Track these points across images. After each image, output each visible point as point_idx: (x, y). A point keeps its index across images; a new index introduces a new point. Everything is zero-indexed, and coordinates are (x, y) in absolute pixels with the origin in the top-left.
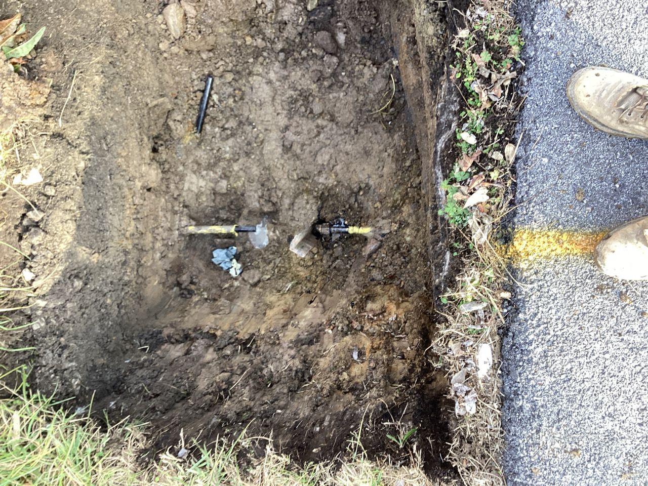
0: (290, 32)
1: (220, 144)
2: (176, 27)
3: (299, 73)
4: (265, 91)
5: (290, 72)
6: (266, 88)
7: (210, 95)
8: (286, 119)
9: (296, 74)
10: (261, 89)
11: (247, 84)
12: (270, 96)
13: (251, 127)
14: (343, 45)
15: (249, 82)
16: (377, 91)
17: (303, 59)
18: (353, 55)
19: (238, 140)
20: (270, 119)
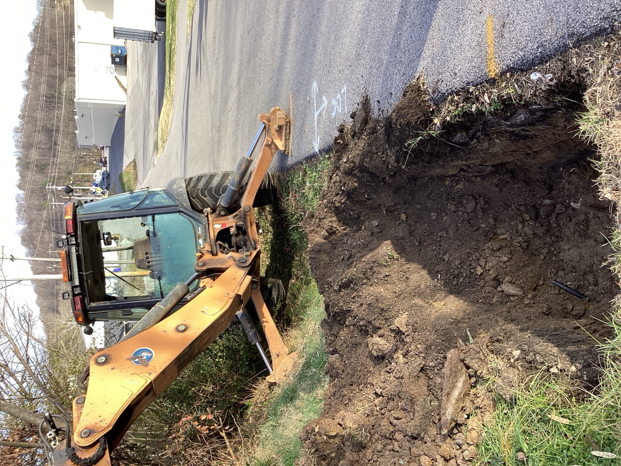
0: (540, 231)
1: (600, 287)
2: (516, 290)
3: (567, 230)
4: (573, 252)
5: (565, 235)
6: (571, 251)
7: (566, 286)
8: (590, 240)
9: (568, 232)
10: (572, 255)
11: (568, 263)
12: (577, 249)
13: (594, 265)
14: (552, 201)
15: (566, 262)
16: (578, 180)
17: (558, 226)
18: (559, 195)
19: (601, 275)
20: (589, 251)
